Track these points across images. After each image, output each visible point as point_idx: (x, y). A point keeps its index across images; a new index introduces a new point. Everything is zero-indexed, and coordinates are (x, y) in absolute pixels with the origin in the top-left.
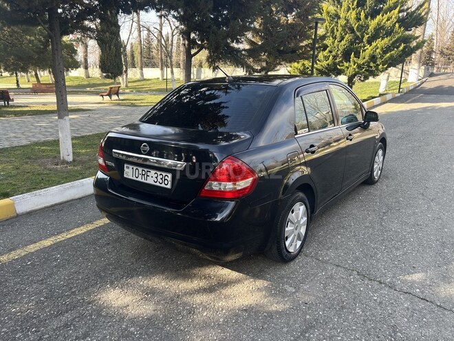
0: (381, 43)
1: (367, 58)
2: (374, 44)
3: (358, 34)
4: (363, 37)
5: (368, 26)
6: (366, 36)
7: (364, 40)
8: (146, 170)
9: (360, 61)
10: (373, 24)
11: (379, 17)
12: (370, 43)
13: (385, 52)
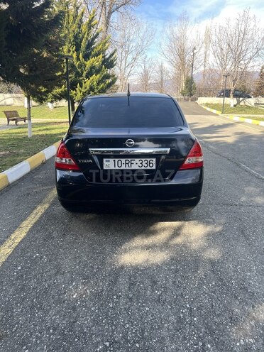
0: (95, 78)
1: (88, 88)
2: (91, 78)
3: (79, 70)
4: (82, 73)
5: (85, 65)
6: (85, 73)
7: (84, 75)
8: (130, 160)
9: (84, 90)
10: (88, 64)
11: (91, 60)
12: (87, 77)
13: (98, 84)
